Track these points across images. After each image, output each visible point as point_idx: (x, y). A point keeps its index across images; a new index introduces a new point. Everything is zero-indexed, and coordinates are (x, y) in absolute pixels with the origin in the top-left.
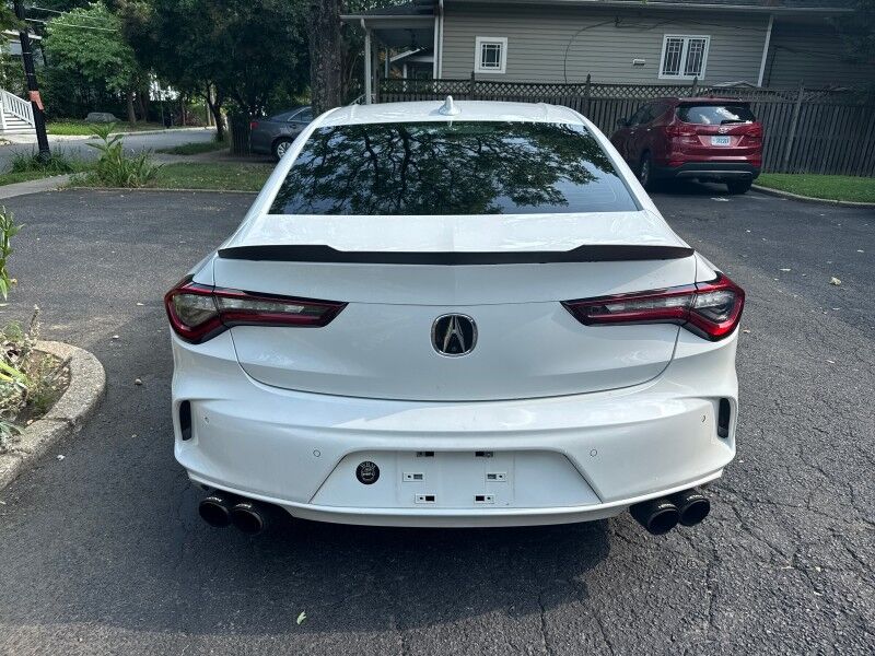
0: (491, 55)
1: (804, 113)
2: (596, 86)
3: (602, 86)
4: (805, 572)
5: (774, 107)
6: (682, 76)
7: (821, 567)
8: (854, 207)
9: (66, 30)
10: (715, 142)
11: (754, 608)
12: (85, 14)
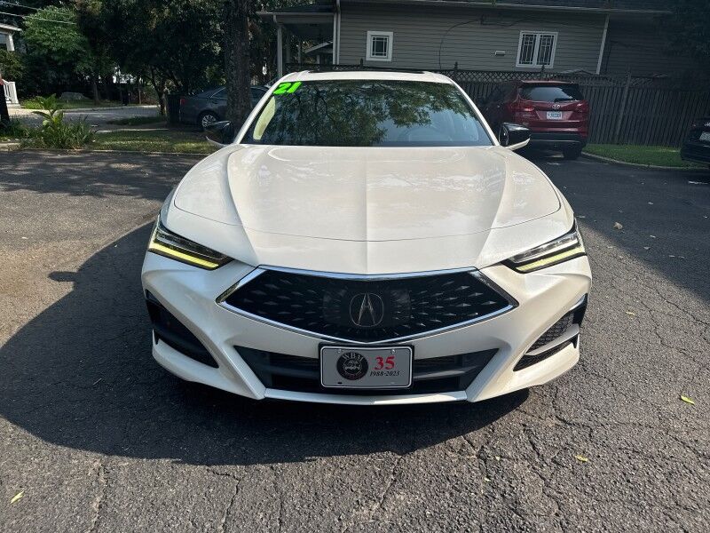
0: (380, 46)
1: (631, 96)
2: (462, 71)
3: (468, 71)
4: (485, 461)
5: (606, 91)
6: (535, 65)
7: (501, 457)
8: (661, 170)
9: (40, 23)
10: (550, 116)
11: (425, 492)
12: (56, 10)
